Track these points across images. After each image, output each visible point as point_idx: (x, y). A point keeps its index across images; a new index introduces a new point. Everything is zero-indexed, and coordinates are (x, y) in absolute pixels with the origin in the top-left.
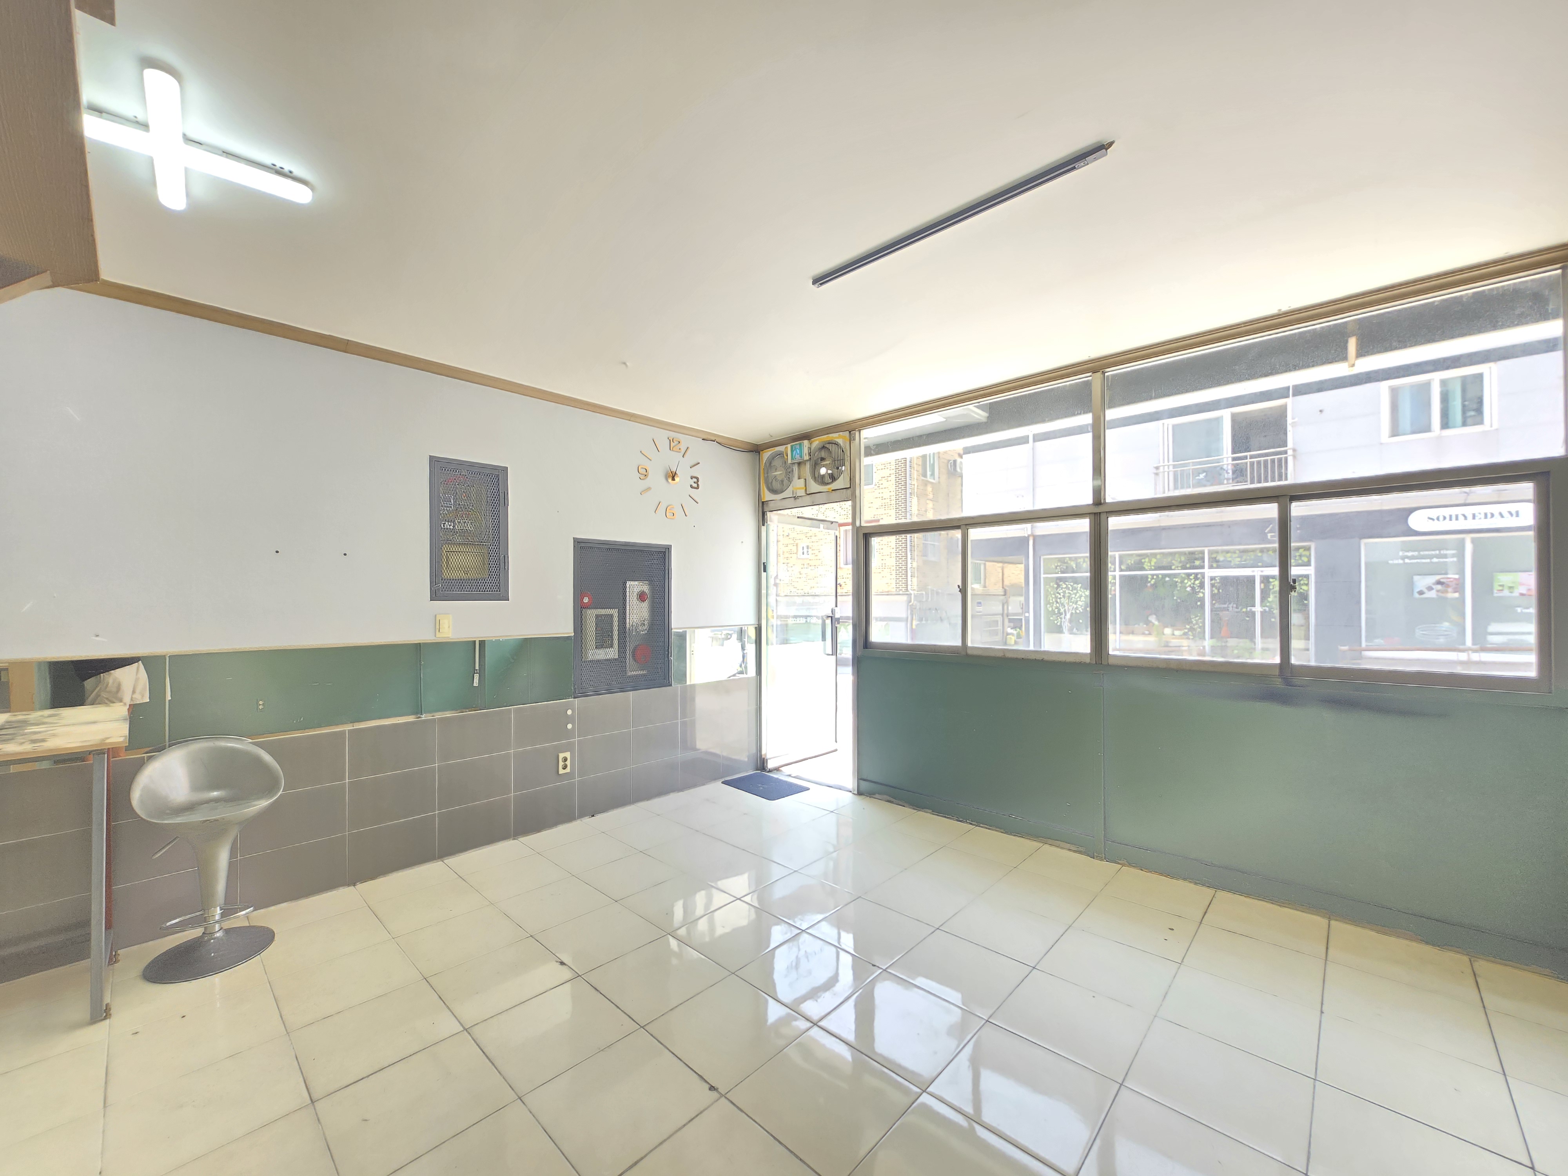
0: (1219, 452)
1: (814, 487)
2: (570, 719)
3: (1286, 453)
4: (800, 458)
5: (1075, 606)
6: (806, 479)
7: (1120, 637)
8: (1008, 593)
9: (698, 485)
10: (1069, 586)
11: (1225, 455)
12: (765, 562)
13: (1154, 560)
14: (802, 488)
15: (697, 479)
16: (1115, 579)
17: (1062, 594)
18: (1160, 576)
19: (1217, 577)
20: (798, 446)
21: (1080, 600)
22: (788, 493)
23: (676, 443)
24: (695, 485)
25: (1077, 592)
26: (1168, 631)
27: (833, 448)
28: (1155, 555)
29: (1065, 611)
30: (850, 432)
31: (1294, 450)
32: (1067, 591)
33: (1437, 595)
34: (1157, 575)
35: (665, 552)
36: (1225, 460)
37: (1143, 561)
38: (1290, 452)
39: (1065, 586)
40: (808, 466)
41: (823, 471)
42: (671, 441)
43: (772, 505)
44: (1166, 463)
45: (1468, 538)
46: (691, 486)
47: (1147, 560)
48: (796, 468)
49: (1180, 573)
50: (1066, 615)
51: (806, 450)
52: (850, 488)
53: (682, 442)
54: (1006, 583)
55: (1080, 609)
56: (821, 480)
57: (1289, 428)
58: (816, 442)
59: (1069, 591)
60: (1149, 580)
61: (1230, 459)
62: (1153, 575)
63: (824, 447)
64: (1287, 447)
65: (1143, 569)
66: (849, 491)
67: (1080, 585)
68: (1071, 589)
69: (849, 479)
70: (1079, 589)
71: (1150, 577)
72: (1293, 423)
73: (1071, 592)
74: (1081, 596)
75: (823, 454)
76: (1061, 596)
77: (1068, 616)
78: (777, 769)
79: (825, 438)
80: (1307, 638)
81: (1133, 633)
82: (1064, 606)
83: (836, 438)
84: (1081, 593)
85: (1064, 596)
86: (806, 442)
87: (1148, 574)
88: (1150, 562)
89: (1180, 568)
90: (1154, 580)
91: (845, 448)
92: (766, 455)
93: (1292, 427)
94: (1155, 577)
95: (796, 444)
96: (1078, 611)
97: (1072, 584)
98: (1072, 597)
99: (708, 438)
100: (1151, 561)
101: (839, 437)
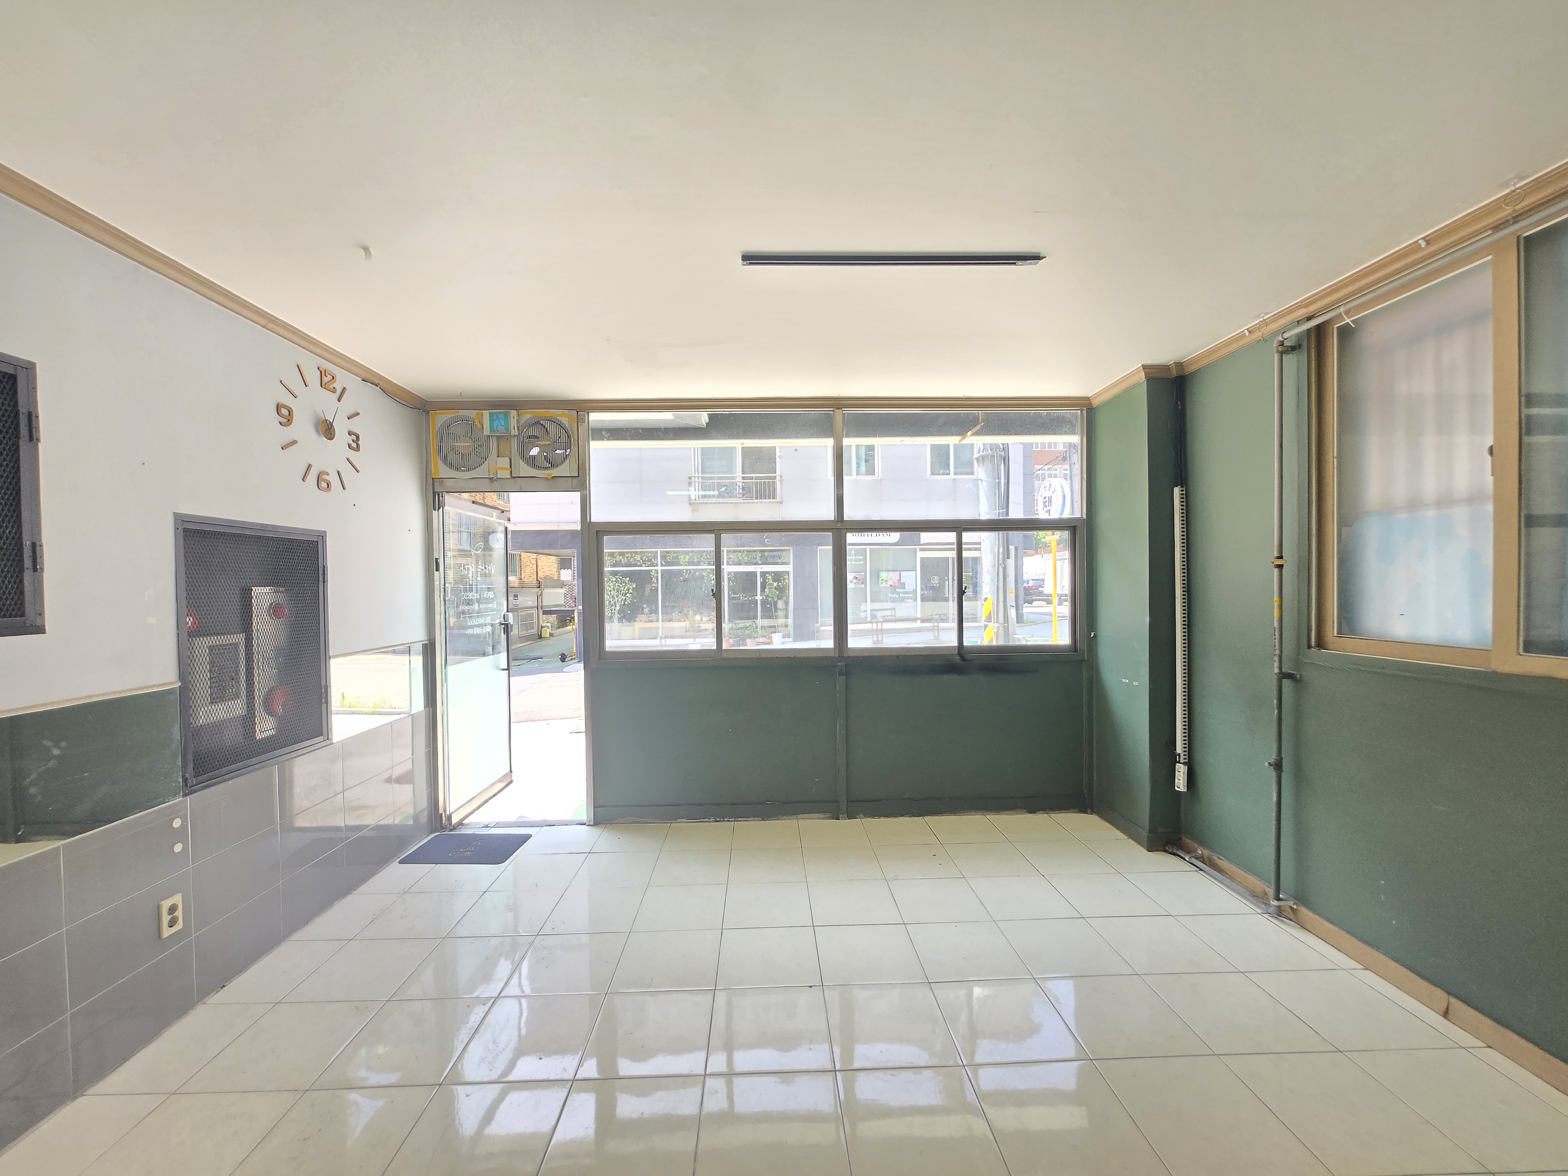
0: (731, 470)
1: (525, 470)
2: (180, 835)
3: (775, 478)
4: (505, 431)
5: (624, 598)
6: (511, 459)
7: (662, 624)
8: (542, 585)
9: (358, 445)
10: (619, 579)
11: (738, 474)
12: (438, 557)
13: (688, 557)
14: (507, 469)
15: (358, 437)
16: (658, 573)
17: (612, 587)
18: (692, 571)
19: (732, 572)
20: (502, 416)
21: (628, 593)
22: (482, 472)
23: (330, 377)
24: (354, 445)
25: (626, 585)
26: (698, 617)
27: (552, 429)
28: (688, 552)
29: (615, 603)
30: (577, 412)
31: (781, 477)
32: (617, 584)
33: (855, 586)
34: (690, 570)
35: (317, 542)
36: (738, 477)
37: (679, 557)
38: (778, 478)
39: (614, 579)
40: (514, 443)
41: (535, 451)
42: (322, 373)
43: (449, 484)
44: (697, 475)
45: (868, 548)
46: (349, 446)
47: (682, 557)
48: (493, 444)
49: (707, 569)
50: (616, 607)
51: (513, 422)
52: (578, 476)
53: (338, 378)
54: (540, 575)
55: (628, 601)
56: (532, 462)
57: (777, 459)
58: (528, 416)
59: (619, 584)
60: (684, 574)
61: (741, 478)
62: (687, 570)
63: (538, 423)
64: (776, 473)
65: (679, 564)
66: (575, 481)
67: (628, 579)
68: (620, 582)
69: (577, 467)
70: (627, 582)
71: (685, 571)
72: (780, 456)
73: (620, 585)
74: (629, 589)
75: (535, 431)
76: (612, 589)
77: (618, 608)
78: (460, 823)
79: (541, 412)
80: (786, 617)
81: (670, 620)
82: (615, 599)
83: (559, 415)
84: (629, 586)
85: (614, 589)
86: (514, 413)
87: (683, 570)
88: (684, 558)
89: (706, 565)
90: (687, 575)
91: (572, 430)
92: (441, 418)
93: (780, 458)
94: (688, 572)
95: (499, 413)
96: (626, 603)
97: (621, 577)
98: (621, 590)
99: (371, 379)
100: (686, 557)
101: (563, 415)
